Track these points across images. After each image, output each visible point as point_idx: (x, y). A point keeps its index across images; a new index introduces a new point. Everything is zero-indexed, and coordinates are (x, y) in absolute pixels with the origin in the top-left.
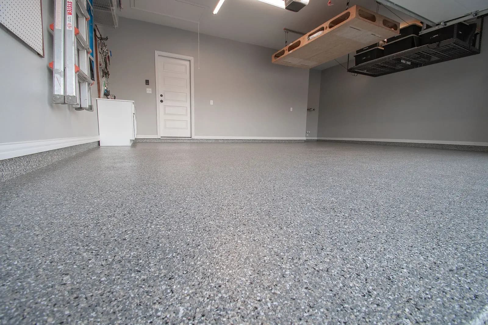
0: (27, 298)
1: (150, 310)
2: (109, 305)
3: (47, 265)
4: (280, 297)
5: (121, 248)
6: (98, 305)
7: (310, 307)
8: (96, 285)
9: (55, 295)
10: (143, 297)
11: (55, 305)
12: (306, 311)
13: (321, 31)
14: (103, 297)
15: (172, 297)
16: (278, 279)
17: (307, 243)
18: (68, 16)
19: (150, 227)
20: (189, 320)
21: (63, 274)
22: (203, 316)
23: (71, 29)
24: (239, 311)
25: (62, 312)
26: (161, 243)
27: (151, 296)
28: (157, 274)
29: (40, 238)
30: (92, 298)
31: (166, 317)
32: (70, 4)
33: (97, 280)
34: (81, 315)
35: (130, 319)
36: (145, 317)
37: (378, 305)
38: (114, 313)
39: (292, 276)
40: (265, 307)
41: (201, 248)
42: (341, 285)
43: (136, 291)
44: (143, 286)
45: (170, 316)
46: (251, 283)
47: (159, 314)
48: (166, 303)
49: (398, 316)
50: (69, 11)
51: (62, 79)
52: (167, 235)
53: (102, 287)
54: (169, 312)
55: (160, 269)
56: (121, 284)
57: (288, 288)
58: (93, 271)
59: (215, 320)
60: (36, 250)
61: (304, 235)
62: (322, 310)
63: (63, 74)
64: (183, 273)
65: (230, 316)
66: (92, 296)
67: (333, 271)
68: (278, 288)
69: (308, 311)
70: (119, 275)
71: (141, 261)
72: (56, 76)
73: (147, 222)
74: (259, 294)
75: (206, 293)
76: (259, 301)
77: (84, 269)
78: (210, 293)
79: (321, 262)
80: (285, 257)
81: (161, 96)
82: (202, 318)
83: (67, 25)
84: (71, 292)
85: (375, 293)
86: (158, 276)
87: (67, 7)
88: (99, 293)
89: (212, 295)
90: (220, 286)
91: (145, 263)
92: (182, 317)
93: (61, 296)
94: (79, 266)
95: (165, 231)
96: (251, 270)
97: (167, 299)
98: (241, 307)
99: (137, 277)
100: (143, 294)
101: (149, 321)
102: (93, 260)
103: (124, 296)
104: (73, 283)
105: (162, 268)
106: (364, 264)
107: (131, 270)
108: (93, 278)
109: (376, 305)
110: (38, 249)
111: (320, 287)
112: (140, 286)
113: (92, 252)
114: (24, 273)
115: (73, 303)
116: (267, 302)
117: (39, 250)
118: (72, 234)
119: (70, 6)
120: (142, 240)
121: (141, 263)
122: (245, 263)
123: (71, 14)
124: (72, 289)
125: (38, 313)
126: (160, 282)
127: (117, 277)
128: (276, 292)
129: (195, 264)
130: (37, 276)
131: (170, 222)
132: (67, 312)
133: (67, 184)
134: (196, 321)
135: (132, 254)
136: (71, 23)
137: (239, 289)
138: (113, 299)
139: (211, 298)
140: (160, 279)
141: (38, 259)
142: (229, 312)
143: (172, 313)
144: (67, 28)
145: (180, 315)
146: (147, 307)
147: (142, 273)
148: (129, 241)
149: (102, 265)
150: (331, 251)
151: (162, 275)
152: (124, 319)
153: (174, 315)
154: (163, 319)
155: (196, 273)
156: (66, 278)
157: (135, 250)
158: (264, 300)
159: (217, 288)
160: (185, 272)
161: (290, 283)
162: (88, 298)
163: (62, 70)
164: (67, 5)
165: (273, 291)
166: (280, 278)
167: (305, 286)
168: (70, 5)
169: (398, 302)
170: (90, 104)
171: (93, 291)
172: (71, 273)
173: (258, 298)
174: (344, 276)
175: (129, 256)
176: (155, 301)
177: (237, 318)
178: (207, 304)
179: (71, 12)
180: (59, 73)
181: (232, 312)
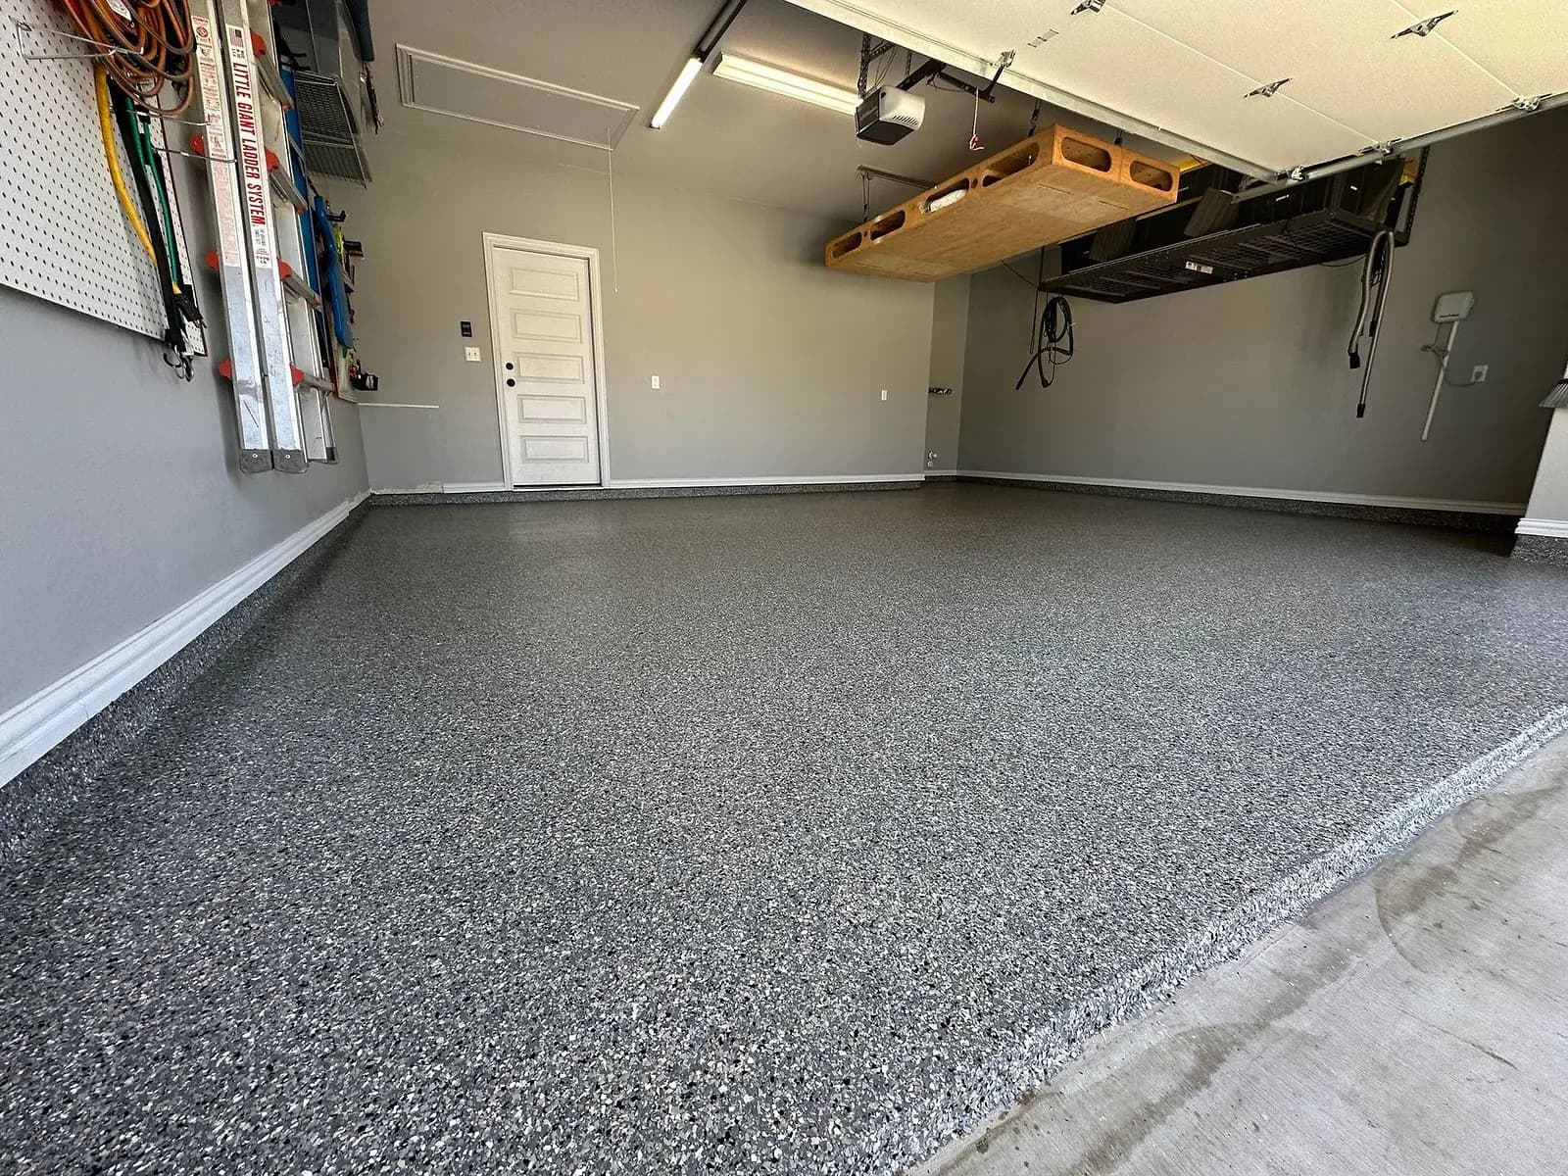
0: (385, 1007)
1: (588, 1010)
2: (523, 1007)
3: (390, 939)
4: (785, 978)
5: (510, 892)
6: (505, 1008)
7: (829, 993)
8: (490, 973)
9: (431, 997)
10: (573, 990)
11: (437, 1015)
12: (822, 1000)
13: (961, 191)
14: (509, 993)
15: (617, 987)
16: (786, 946)
17: (851, 864)
18: (254, 228)
19: (553, 837)
20: (649, 1023)
21: (427, 957)
22: (668, 1015)
23: (268, 265)
24: (722, 1005)
25: (454, 1027)
26: (582, 878)
27: (585, 986)
28: (587, 946)
29: (347, 878)
30: (492, 998)
31: (614, 1020)
32: (255, 190)
33: (490, 964)
34: (485, 1027)
35: (561, 1027)
36: (583, 1023)
37: (932, 986)
38: (535, 1019)
39: (810, 938)
40: (762, 996)
41: (656, 886)
42: (886, 952)
43: (559, 979)
44: (569, 970)
45: (620, 1018)
46: (743, 956)
47: (603, 1016)
48: (610, 998)
49: (956, 1004)
50: (255, 214)
51: (261, 406)
52: (589, 856)
53: (502, 976)
54: (617, 1012)
55: (590, 936)
56: (531, 967)
57: (801, 963)
58: (478, 947)
59: (686, 1021)
60: (353, 909)
61: (848, 846)
62: (844, 998)
63: (260, 391)
64: (631, 942)
65: (708, 1013)
66: (491, 993)
67: (880, 926)
68: (785, 962)
69: (824, 1000)
70: (523, 951)
71: (554, 921)
72: (243, 398)
73: (545, 825)
74: (753, 976)
75: (672, 978)
76: (753, 986)
77: (460, 942)
78: (677, 976)
79: (866, 907)
80: (806, 899)
81: (510, 367)
82: (668, 1019)
83: (255, 255)
84: (455, 990)
85: (936, 964)
86: (589, 949)
87: (249, 203)
88: (500, 987)
89: (680, 980)
90: (692, 964)
91: (562, 924)
92: (638, 1019)
93: (441, 998)
94: (448, 938)
95: (584, 846)
96: (744, 929)
97: (611, 991)
98: (725, 999)
99: (555, 953)
100: (572, 985)
101: (590, 1029)
102: (468, 924)
103: (543, 990)
104: (451, 973)
105: (593, 933)
106: (937, 909)
107: (541, 940)
108: (482, 960)
109: (928, 987)
110: (356, 906)
111: (852, 958)
112: (565, 969)
113: (461, 906)
114: (356, 961)
115: (466, 1009)
116: (765, 988)
117: (359, 908)
118: (405, 863)
119: (256, 197)
120: (545, 872)
121: (554, 924)
122: (735, 915)
123: (261, 221)
124: (454, 983)
125: (416, 1032)
126: (595, 960)
127: (521, 955)
128: (780, 970)
129: (649, 922)
130: (383, 965)
131: (589, 821)
132: (461, 1025)
133: (331, 710)
134: (659, 1024)
135: (535, 905)
136: (267, 248)
137: (723, 968)
138: (527, 996)
139: (679, 986)
140: (594, 956)
141: (367, 928)
142: (707, 1007)
143: (621, 1013)
144: (258, 263)
145: (634, 1016)
146: (583, 1006)
147: (561, 946)
148: (522, 876)
149: (488, 933)
150: (890, 881)
151: (596, 947)
152: (552, 1028)
153: (625, 1016)
154: (610, 1023)
155: (651, 940)
156: (436, 963)
157: (538, 896)
158: (760, 985)
159: (688, 968)
160: (633, 940)
161: (805, 953)
162: (487, 998)
163: (259, 383)
164: (249, 195)
165: (775, 969)
166: (791, 943)
167: (828, 957)
168: (257, 194)
169: (964, 981)
170: (329, 446)
171: (490, 984)
172: (440, 954)
173: (752, 983)
174: (895, 934)
175: (529, 910)
176: (592, 996)
177: (718, 1015)
178: (674, 996)
179: (260, 215)
180: (252, 392)
181: (711, 1008)
